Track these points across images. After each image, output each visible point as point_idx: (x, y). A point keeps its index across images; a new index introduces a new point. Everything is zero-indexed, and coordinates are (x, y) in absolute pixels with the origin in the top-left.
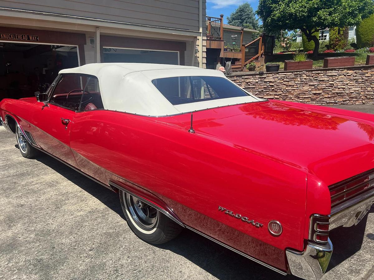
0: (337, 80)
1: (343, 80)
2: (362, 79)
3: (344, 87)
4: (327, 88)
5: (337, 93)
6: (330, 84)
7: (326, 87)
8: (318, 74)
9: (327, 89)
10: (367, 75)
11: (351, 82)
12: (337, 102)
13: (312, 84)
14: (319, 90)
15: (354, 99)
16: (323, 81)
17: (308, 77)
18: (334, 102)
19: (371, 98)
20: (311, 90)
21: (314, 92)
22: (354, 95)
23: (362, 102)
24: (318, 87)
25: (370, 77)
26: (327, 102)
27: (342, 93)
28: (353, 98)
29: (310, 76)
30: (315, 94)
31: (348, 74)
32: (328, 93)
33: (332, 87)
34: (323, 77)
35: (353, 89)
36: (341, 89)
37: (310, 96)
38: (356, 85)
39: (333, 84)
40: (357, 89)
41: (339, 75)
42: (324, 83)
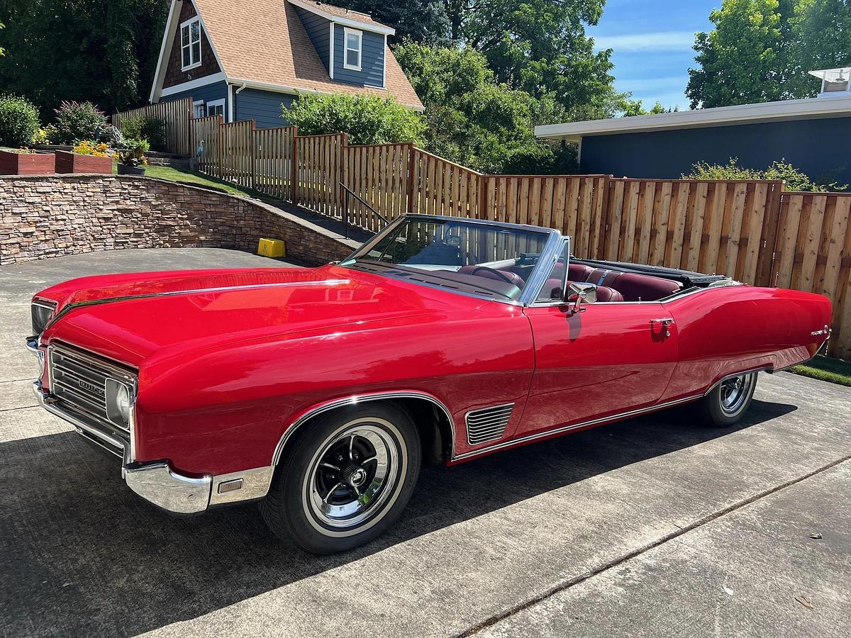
0: (54, 203)
1: (62, 203)
2: (84, 201)
3: (64, 217)
4: (41, 220)
5: (58, 231)
6: (46, 211)
7: (41, 217)
8: (24, 187)
9: (41, 222)
10: (88, 194)
11: (72, 208)
12: (59, 249)
13: (16, 210)
14: (29, 224)
15: (81, 243)
16: (33, 203)
17: (8, 195)
18: (54, 250)
19: (101, 239)
20: (16, 224)
21: (24, 230)
22: (79, 234)
23: (91, 247)
24: (29, 219)
25: (92, 198)
26: (47, 251)
27: (63, 230)
28: (77, 239)
29: (11, 193)
30: (25, 234)
31: (66, 191)
32: (44, 231)
33: (47, 217)
34: (32, 194)
35: (77, 221)
36: (62, 222)
37: (19, 240)
38: (79, 213)
39: (48, 211)
40: (82, 221)
41: (54, 192)
42: (36, 210)
